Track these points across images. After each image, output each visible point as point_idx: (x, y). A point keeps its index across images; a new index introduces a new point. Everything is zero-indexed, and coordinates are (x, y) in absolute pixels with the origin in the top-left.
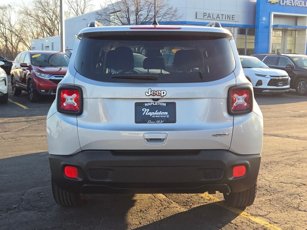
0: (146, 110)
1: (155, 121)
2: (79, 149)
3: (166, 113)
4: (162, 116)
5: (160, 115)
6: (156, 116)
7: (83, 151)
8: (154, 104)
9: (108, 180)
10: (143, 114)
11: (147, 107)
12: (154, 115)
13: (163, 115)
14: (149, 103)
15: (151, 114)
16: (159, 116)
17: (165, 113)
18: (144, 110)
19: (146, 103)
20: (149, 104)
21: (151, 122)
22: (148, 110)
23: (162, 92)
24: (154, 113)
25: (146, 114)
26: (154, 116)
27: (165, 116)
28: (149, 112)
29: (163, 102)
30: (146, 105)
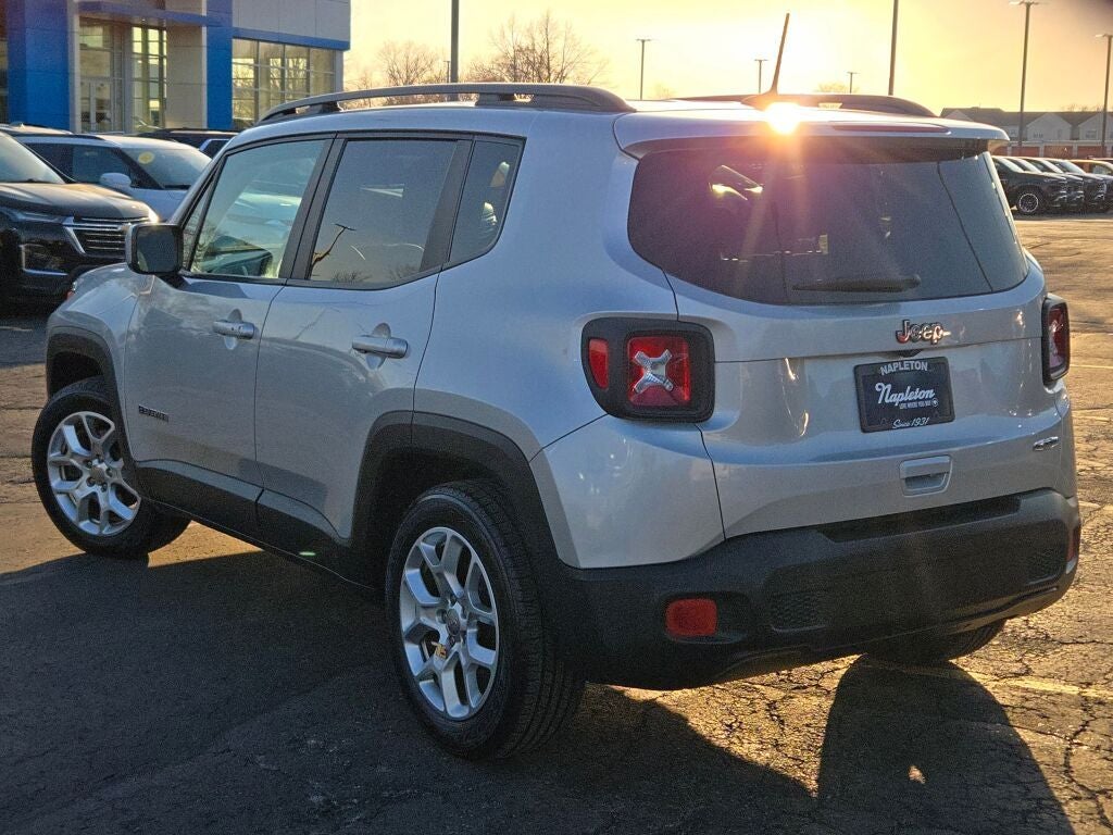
1: (911, 422)
2: (719, 536)
3: (931, 393)
4: (921, 404)
5: (918, 400)
6: (909, 405)
7: (728, 541)
8: (901, 369)
10: (879, 402)
11: (887, 379)
12: (903, 402)
13: (924, 399)
14: (889, 366)
15: (896, 399)
16: (915, 405)
17: (928, 391)
18: (880, 387)
19: (883, 364)
20: (890, 369)
21: (903, 425)
22: (889, 386)
24: (903, 397)
25: (887, 401)
26: (903, 406)
27: (928, 403)
28: (891, 393)
29: (920, 360)
30: (884, 371)
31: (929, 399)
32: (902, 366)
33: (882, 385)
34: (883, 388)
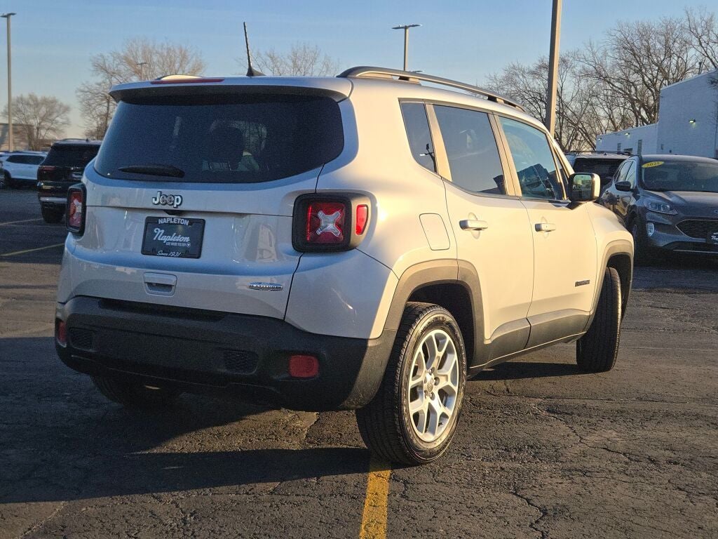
0: (159, 231)
1: (169, 253)
3: (187, 239)
4: (180, 244)
5: (178, 242)
6: (171, 244)
8: (172, 222)
9: (91, 350)
10: (155, 239)
11: (161, 227)
12: (169, 241)
13: (182, 242)
14: (164, 219)
15: (165, 239)
16: (176, 244)
18: (157, 231)
19: (160, 218)
20: (165, 221)
21: (163, 254)
22: (163, 231)
23: (176, 198)
24: (169, 238)
25: (159, 239)
26: (168, 244)
27: (184, 245)
28: (164, 234)
29: (185, 219)
30: (160, 221)
31: (185, 242)
32: (173, 220)
33: (159, 229)
34: (159, 232)
